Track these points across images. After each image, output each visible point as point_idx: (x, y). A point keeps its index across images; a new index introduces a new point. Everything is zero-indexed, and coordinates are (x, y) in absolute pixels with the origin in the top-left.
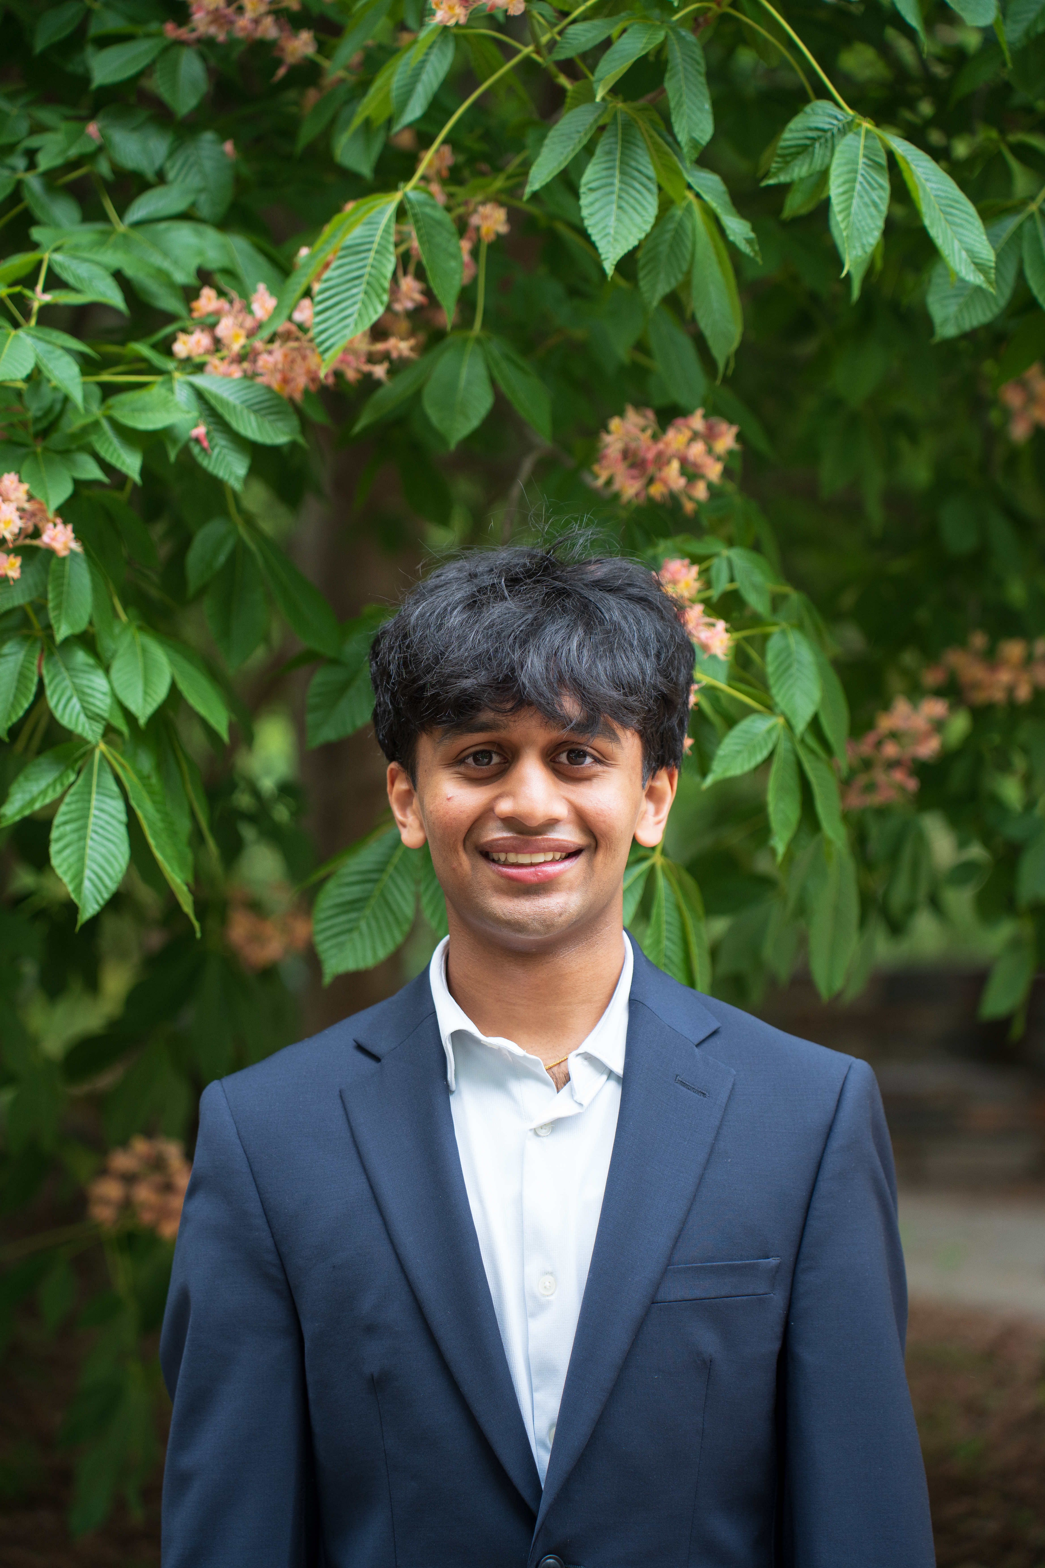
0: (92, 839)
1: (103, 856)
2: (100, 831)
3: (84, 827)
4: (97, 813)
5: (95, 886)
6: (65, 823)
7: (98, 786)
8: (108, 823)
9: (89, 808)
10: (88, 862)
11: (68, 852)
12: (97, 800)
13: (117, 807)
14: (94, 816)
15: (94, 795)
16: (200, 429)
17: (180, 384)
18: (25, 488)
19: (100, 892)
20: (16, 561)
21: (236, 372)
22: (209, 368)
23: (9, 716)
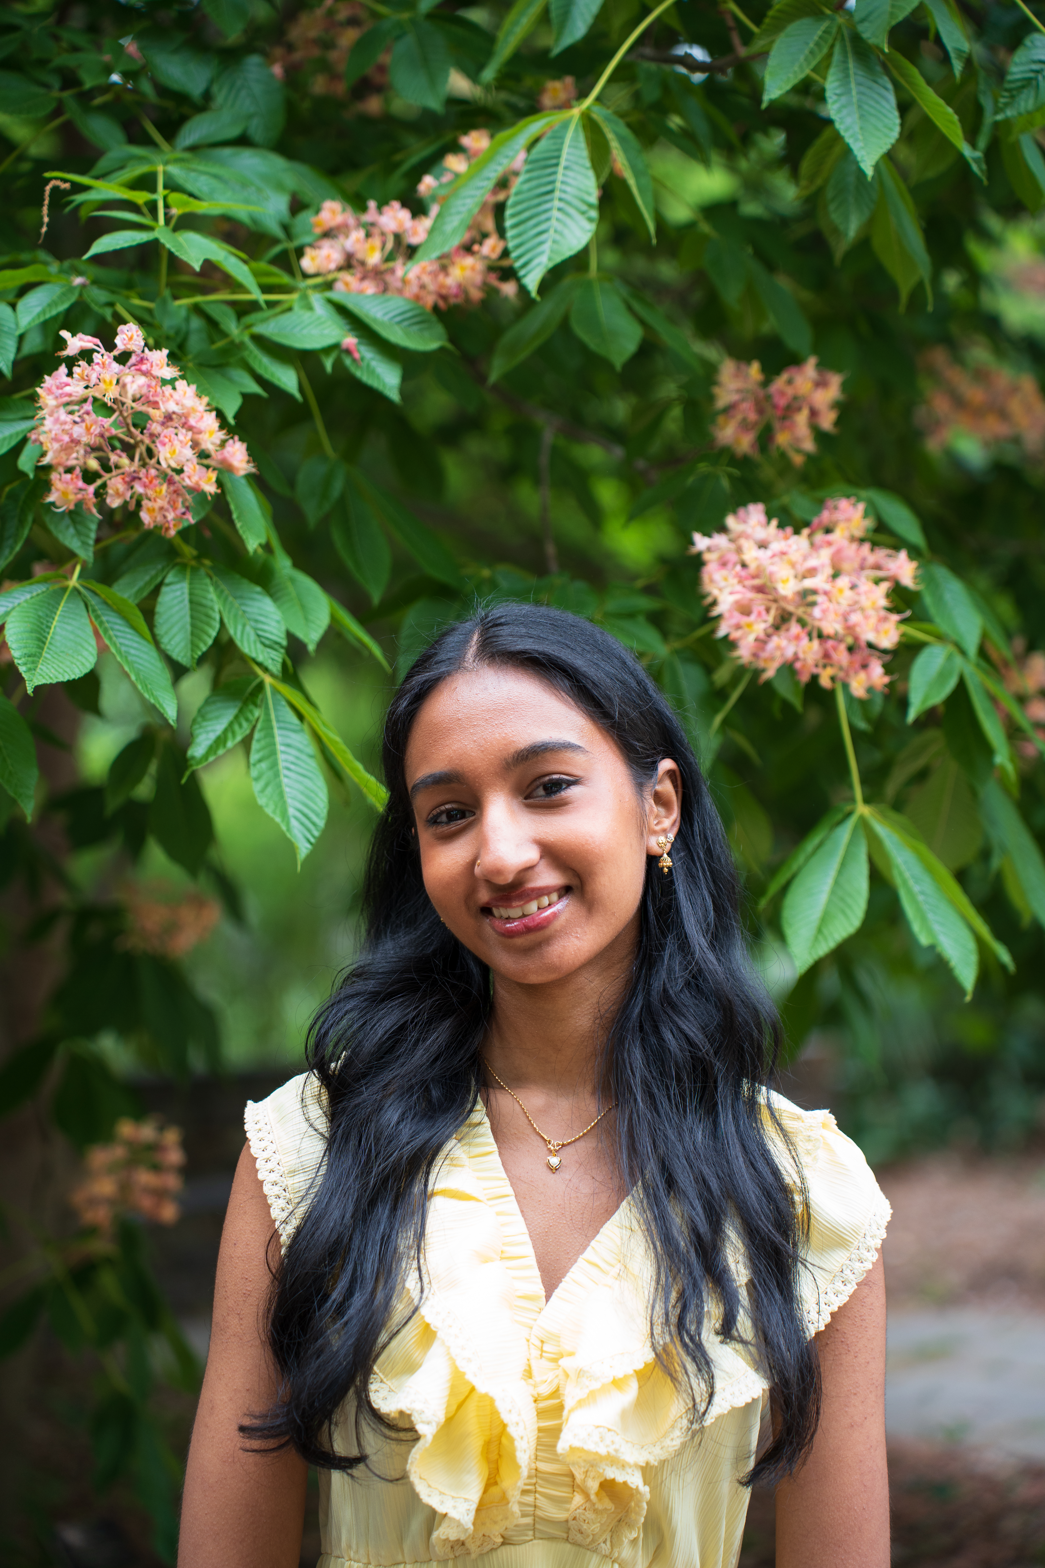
0: (286, 776)
1: (302, 793)
2: (292, 767)
3: (274, 765)
4: (283, 748)
5: (302, 824)
6: (260, 761)
7: (278, 721)
8: (297, 758)
9: (275, 745)
10: (289, 801)
11: (269, 789)
12: (281, 735)
13: (303, 741)
14: (283, 752)
15: (276, 732)
16: (350, 340)
17: (316, 299)
18: (206, 400)
19: (309, 830)
20: (213, 476)
21: (370, 288)
22: (339, 286)
23: (194, 646)
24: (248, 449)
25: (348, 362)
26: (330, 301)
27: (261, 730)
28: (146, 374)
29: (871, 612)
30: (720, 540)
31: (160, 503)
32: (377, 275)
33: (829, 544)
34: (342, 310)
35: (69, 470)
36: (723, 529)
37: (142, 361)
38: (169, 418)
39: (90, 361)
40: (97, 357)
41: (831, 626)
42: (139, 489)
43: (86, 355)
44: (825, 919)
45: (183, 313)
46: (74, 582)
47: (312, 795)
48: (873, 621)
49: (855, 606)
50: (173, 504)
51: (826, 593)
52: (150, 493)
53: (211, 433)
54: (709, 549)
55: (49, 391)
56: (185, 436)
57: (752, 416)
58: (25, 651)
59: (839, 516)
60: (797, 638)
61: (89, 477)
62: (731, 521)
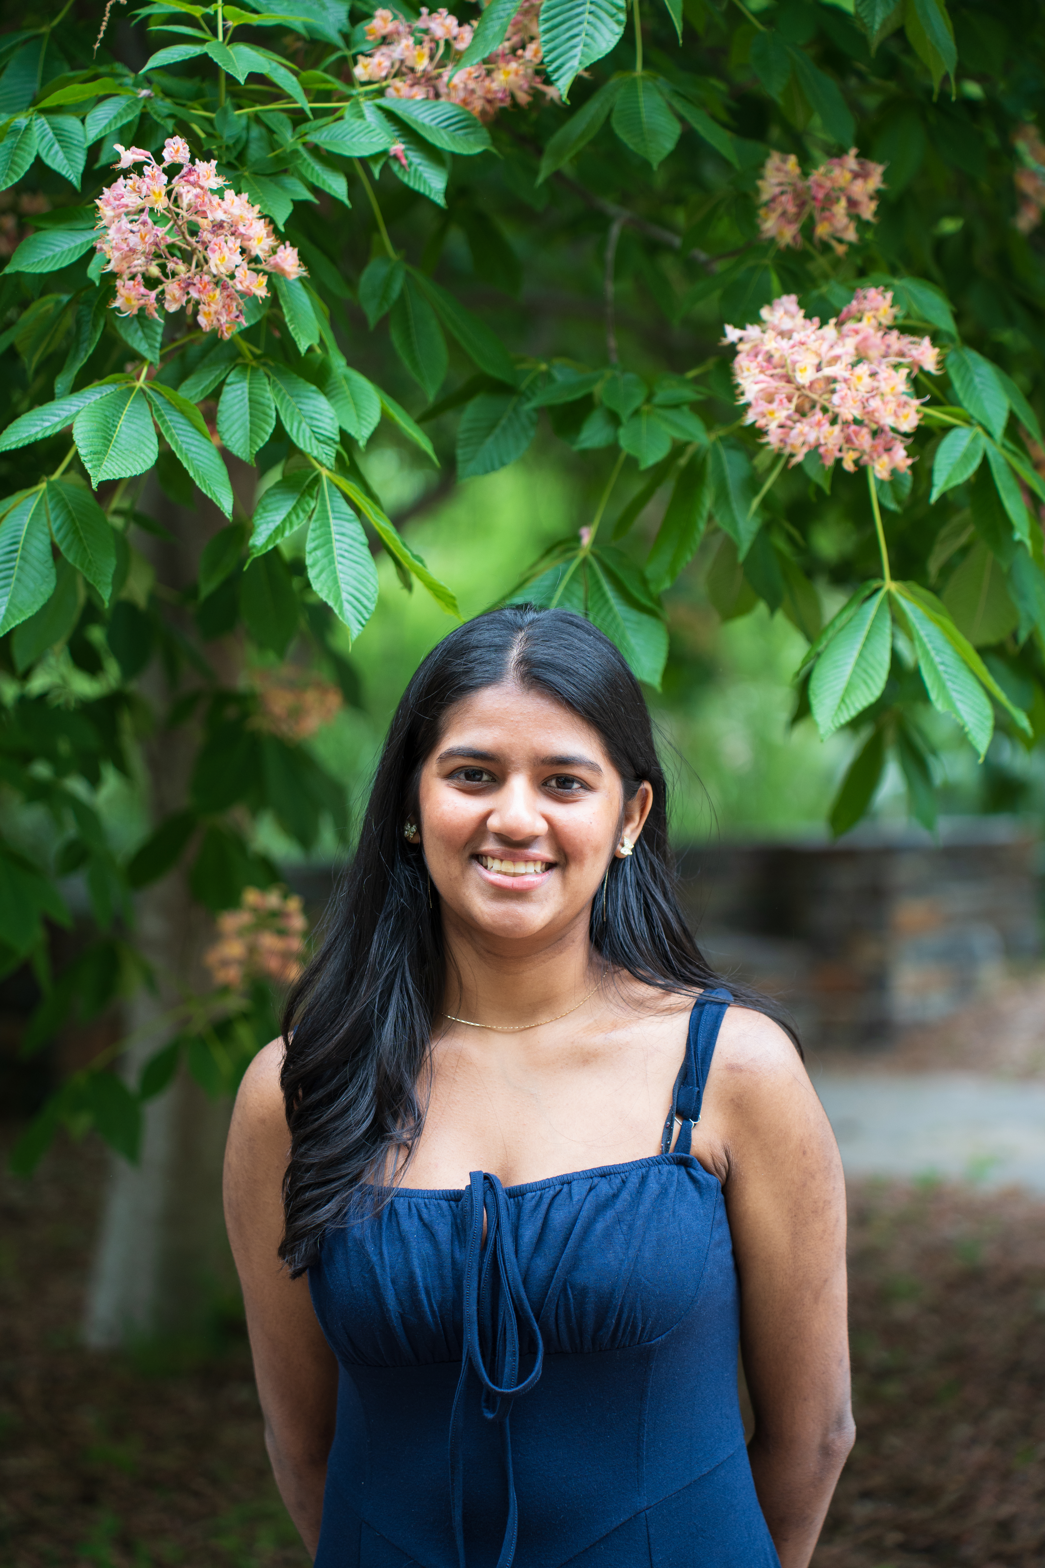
0: (340, 563)
1: (355, 579)
2: (346, 554)
3: (330, 552)
4: (338, 537)
5: (354, 607)
6: (315, 549)
7: (333, 511)
8: (351, 546)
9: (330, 534)
10: (342, 586)
11: (324, 576)
12: (335, 525)
13: (356, 529)
14: (336, 540)
15: (331, 521)
16: (398, 147)
17: (368, 107)
18: (258, 207)
19: (360, 613)
20: (264, 280)
21: (419, 93)
22: (390, 91)
23: (252, 441)
24: (299, 254)
25: (395, 167)
26: (380, 108)
27: (316, 521)
28: (194, 184)
29: (889, 397)
30: (752, 331)
31: (214, 308)
32: (429, 81)
33: (856, 332)
34: (391, 116)
35: (133, 278)
36: (757, 320)
37: (190, 172)
38: (218, 226)
39: (141, 174)
40: (147, 170)
41: (849, 411)
42: (194, 295)
43: (138, 168)
44: (849, 689)
45: (243, 122)
46: (141, 383)
47: (365, 581)
48: (892, 406)
49: (874, 392)
50: (227, 307)
51: (846, 380)
52: (204, 298)
53: (260, 240)
54: (741, 340)
55: (108, 203)
56: (235, 244)
57: (792, 209)
58: (91, 449)
59: (866, 305)
60: (819, 424)
61: (151, 283)
62: (765, 313)
